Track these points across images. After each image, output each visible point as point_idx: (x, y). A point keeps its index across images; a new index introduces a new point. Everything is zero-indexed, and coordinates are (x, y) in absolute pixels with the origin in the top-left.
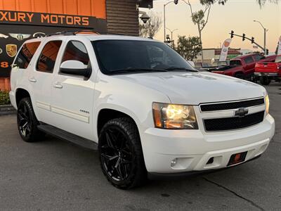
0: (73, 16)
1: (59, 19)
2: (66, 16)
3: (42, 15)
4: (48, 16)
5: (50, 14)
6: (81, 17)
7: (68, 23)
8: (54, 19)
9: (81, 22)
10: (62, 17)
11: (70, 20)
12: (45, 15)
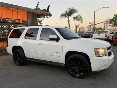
0: (17, 19)
1: (12, 20)
2: (14, 19)
3: (6, 19)
4: (8, 19)
5: (9, 19)
6: (20, 20)
7: (15, 22)
8: (10, 20)
9: (20, 22)
10: (13, 20)
11: (16, 21)
12: (7, 19)
